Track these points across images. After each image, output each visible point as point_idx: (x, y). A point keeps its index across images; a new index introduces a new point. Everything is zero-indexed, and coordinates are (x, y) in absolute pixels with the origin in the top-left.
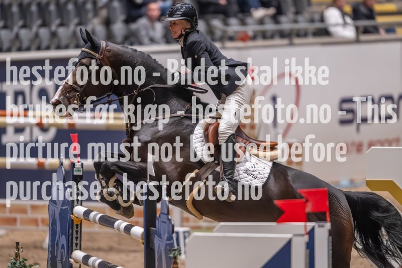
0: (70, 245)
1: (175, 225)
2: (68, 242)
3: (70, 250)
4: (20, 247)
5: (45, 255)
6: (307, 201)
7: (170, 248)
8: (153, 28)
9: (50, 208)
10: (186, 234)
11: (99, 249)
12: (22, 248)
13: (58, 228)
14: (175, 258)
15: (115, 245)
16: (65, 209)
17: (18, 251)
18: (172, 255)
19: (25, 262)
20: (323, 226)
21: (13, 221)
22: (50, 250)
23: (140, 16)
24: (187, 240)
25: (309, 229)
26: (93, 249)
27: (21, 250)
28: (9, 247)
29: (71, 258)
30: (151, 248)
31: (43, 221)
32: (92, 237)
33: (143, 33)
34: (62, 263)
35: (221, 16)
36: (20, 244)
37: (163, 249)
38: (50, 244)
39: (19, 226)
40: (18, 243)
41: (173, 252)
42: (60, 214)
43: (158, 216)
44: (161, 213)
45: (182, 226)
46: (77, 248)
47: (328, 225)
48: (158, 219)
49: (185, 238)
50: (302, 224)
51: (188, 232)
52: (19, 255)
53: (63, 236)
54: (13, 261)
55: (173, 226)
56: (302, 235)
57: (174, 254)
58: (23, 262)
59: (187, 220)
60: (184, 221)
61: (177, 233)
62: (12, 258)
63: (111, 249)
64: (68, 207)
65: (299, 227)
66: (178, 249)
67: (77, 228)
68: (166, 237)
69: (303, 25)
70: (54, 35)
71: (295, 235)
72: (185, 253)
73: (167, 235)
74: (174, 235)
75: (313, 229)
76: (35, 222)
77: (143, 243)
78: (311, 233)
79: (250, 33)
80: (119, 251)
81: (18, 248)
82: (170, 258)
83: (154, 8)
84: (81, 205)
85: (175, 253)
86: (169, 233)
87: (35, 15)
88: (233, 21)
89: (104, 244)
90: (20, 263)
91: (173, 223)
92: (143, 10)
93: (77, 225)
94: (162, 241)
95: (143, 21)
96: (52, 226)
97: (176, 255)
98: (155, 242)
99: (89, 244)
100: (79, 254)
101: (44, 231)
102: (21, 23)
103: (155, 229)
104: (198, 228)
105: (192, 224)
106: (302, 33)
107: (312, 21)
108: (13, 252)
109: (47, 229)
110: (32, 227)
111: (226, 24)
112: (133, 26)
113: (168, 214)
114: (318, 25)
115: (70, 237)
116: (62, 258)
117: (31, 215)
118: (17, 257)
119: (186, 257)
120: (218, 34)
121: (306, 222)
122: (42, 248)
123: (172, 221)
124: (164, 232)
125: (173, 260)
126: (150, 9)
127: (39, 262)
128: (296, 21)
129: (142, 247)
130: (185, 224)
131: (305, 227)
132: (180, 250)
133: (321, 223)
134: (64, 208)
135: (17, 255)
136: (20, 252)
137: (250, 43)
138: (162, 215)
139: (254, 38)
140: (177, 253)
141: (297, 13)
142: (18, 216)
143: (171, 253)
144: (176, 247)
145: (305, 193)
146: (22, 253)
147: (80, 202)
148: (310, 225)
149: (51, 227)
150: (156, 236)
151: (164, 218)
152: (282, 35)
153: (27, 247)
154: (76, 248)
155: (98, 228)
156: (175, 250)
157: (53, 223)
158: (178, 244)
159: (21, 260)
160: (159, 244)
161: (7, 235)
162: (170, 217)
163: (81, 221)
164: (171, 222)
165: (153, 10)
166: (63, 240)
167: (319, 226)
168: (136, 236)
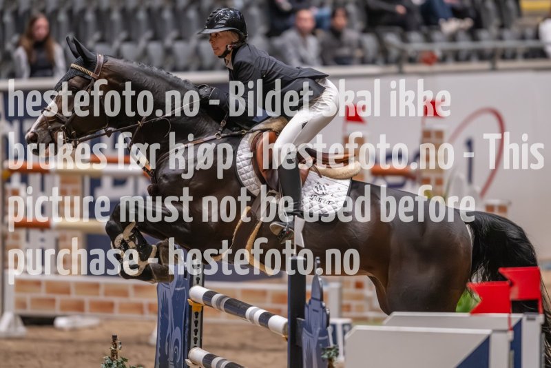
0: (186, 340)
1: (331, 316)
2: (184, 336)
3: (186, 348)
4: (118, 342)
5: (152, 354)
6: (512, 284)
7: (323, 346)
8: (305, 45)
9: (160, 290)
10: (346, 328)
11: (226, 347)
12: (120, 343)
13: (170, 317)
14: (330, 360)
15: (249, 342)
16: (180, 291)
17: (116, 347)
18: (326, 356)
19: (125, 363)
20: (533, 319)
21: (109, 307)
22: (159, 346)
23: (287, 28)
24: (347, 336)
25: (514, 323)
26: (218, 347)
27: (120, 346)
28: (103, 343)
29: (188, 358)
30: (297, 346)
31: (150, 307)
32: (218, 330)
33: (291, 50)
34: (175, 365)
35: (398, 29)
36: (118, 338)
37: (314, 346)
38: (160, 339)
39: (116, 313)
40: (115, 337)
41: (328, 352)
42: (174, 298)
43: (307, 301)
44: (312, 298)
45: (341, 316)
46: (197, 345)
47: (540, 318)
48: (308, 307)
49: (344, 333)
50: (505, 315)
51: (349, 325)
52: (116, 353)
53: (178, 328)
54: (108, 361)
55: (328, 317)
56: (505, 331)
57: (329, 355)
58: (122, 362)
59: (348, 308)
60: (344, 309)
61: (334, 326)
62: (107, 357)
63: (242, 347)
64: (184, 288)
65: (501, 319)
66: (334, 347)
67: (197, 317)
68: (318, 332)
69: (510, 43)
70: (169, 52)
71: (495, 331)
72: (344, 354)
73: (319, 329)
74: (330, 329)
75: (519, 323)
76: (139, 308)
77: (287, 339)
78: (517, 329)
79: (438, 54)
80: (255, 350)
81: (116, 344)
82: (324, 360)
83: (307, 17)
84: (203, 286)
85: (330, 353)
86: (322, 326)
87: (144, 25)
88: (415, 37)
89: (233, 339)
90: (118, 364)
91: (328, 312)
92: (291, 20)
93: (197, 314)
94: (313, 337)
95: (291, 35)
96: (162, 314)
97: (331, 355)
98: (303, 338)
99: (213, 340)
100: (198, 353)
101: (152, 321)
102: (123, 35)
103: (303, 320)
104: (363, 320)
105: (354, 314)
106: (509, 54)
107: (523, 37)
108: (108, 349)
109: (155, 317)
110: (135, 316)
111: (404, 39)
112: (278, 42)
113: (322, 299)
114: (531, 43)
115: (187, 329)
116: (175, 356)
117: (134, 298)
118: (113, 356)
119: (345, 360)
120: (394, 53)
121: (510, 313)
122: (148, 345)
123: (327, 309)
124: (316, 324)
125: (328, 364)
126: (301, 19)
127: (144, 363)
128: (500, 38)
129: (286, 344)
130: (345, 314)
131: (510, 319)
132: (338, 350)
133: (531, 315)
134: (178, 289)
135: (114, 353)
136: (118, 349)
137: (437, 67)
138: (313, 301)
139: (443, 60)
140: (332, 353)
141: (502, 26)
142: (117, 300)
143: (324, 354)
144: (332, 345)
145: (509, 273)
146: (120, 351)
147: (200, 281)
148: (516, 317)
149: (160, 316)
150: (304, 329)
151: (315, 305)
152: (482, 56)
153: (128, 342)
154: (195, 345)
155: (224, 317)
156: (331, 349)
157: (164, 310)
158: (335, 341)
159: (120, 360)
160: (308, 341)
161: (100, 325)
162: (324, 304)
163: (202, 307)
164: (325, 311)
165: (305, 19)
166: (177, 334)
167: (529, 319)
168: (276, 329)
